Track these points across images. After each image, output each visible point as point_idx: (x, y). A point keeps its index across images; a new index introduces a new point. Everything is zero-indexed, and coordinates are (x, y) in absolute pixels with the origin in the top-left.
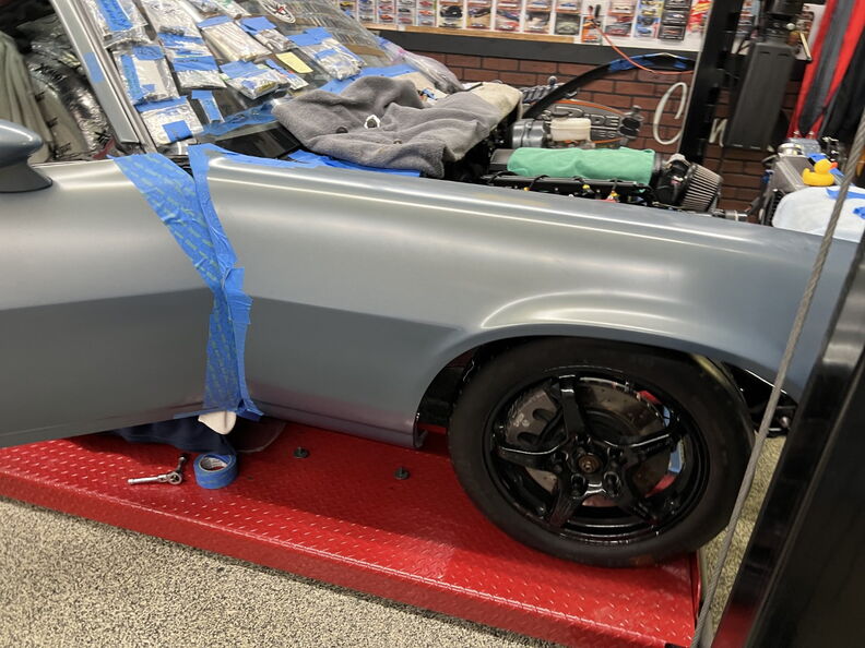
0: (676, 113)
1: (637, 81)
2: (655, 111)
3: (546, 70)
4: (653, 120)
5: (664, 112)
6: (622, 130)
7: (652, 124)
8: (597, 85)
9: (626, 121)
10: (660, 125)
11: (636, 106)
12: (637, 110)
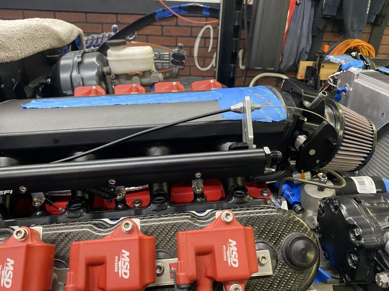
0: (208, 48)
1: (177, 25)
2: (193, 47)
3: (109, 21)
4: (193, 54)
5: (199, 47)
6: (172, 62)
7: (193, 57)
8: (148, 30)
9: (174, 55)
10: (198, 57)
11: (180, 44)
12: (181, 47)
